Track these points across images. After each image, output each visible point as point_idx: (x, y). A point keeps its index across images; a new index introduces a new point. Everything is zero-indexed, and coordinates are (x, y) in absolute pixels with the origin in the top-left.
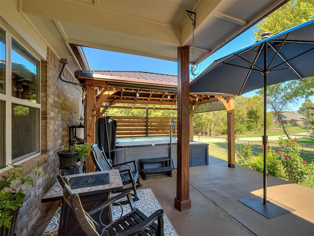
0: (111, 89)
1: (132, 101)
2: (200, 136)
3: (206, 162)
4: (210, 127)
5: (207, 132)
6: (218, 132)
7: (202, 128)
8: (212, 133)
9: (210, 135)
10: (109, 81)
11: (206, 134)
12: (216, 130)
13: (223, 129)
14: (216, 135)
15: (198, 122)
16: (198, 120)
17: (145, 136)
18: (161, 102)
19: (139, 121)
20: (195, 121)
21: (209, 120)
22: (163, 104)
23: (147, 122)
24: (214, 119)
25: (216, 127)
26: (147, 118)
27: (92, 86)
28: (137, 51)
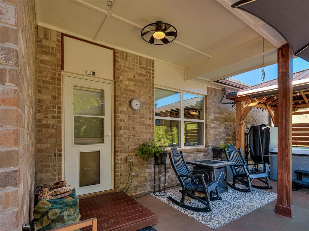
0: (254, 101)
10: (250, 95)
27: (239, 102)
28: (251, 68)
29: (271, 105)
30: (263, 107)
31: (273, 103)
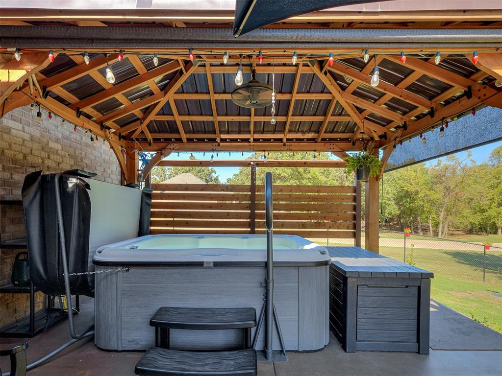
1: (209, 145)
2: (408, 235)
3: (418, 341)
4: (435, 216)
5: (428, 227)
6: (458, 228)
7: (415, 218)
8: (440, 229)
9: (436, 234)
11: (425, 230)
12: (450, 224)
13: (471, 222)
14: (452, 235)
15: (408, 206)
16: (407, 201)
17: (250, 233)
18: (284, 145)
19: (233, 195)
20: (401, 205)
21: (433, 203)
22: (291, 150)
23: (253, 198)
24: (447, 200)
25: (450, 218)
26: (253, 188)
29: (120, 134)
30: (92, 128)
31: (123, 128)
